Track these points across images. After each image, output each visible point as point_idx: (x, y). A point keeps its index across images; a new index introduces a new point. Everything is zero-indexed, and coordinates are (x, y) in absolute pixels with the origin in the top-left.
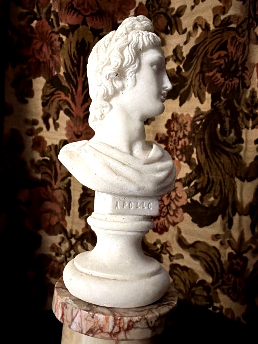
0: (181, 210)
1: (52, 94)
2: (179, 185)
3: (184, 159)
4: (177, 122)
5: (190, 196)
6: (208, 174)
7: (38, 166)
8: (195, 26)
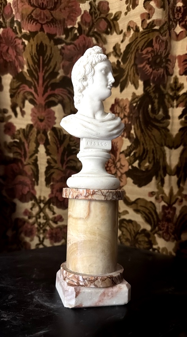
0: (124, 176)
1: (18, 88)
2: (122, 156)
3: (125, 135)
4: (119, 106)
5: (131, 164)
6: (143, 144)
7: (10, 147)
8: (129, 28)
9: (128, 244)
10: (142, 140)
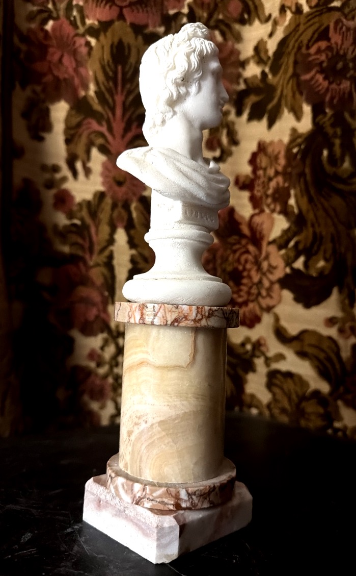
0: (277, 287)
1: (79, 125)
2: (273, 249)
3: (278, 208)
4: (266, 154)
5: (289, 262)
6: (313, 226)
7: (63, 234)
8: (283, 9)
9: (284, 419)
10: (310, 217)
